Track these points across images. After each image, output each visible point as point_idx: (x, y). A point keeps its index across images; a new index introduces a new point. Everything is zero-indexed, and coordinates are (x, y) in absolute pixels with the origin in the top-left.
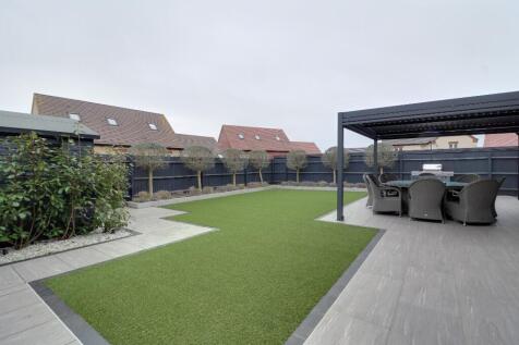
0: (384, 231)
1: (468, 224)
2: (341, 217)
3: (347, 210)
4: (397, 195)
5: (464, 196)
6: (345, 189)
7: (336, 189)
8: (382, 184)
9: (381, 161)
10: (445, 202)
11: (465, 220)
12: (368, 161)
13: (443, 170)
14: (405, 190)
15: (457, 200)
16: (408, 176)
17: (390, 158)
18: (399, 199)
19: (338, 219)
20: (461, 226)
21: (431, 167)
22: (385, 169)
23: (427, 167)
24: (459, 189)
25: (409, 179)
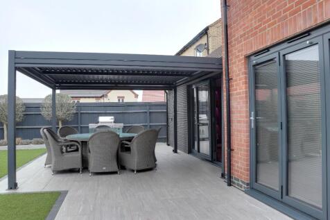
0: (66, 192)
1: (139, 171)
2: (13, 185)
3: (21, 175)
4: (77, 150)
5: (134, 146)
6: (18, 147)
7: (6, 148)
8: (61, 139)
9: (60, 114)
10: (120, 152)
11: (135, 168)
12: (46, 113)
13: (115, 122)
14: (84, 143)
15: (128, 150)
16: (87, 130)
17: (68, 110)
18: (78, 155)
19: (10, 188)
20: (132, 173)
21: (105, 120)
22: (64, 122)
23: (102, 119)
24: (130, 139)
25: (88, 132)
